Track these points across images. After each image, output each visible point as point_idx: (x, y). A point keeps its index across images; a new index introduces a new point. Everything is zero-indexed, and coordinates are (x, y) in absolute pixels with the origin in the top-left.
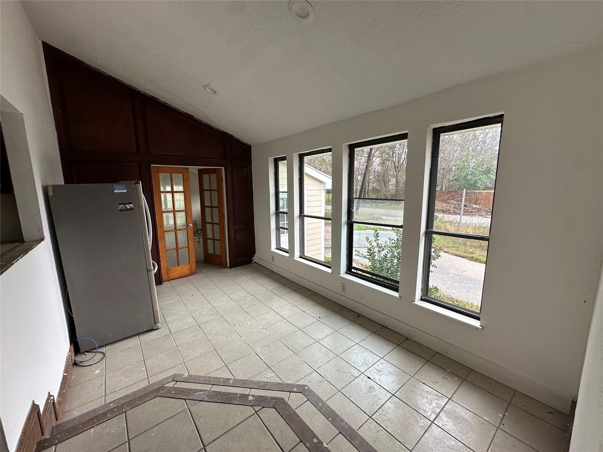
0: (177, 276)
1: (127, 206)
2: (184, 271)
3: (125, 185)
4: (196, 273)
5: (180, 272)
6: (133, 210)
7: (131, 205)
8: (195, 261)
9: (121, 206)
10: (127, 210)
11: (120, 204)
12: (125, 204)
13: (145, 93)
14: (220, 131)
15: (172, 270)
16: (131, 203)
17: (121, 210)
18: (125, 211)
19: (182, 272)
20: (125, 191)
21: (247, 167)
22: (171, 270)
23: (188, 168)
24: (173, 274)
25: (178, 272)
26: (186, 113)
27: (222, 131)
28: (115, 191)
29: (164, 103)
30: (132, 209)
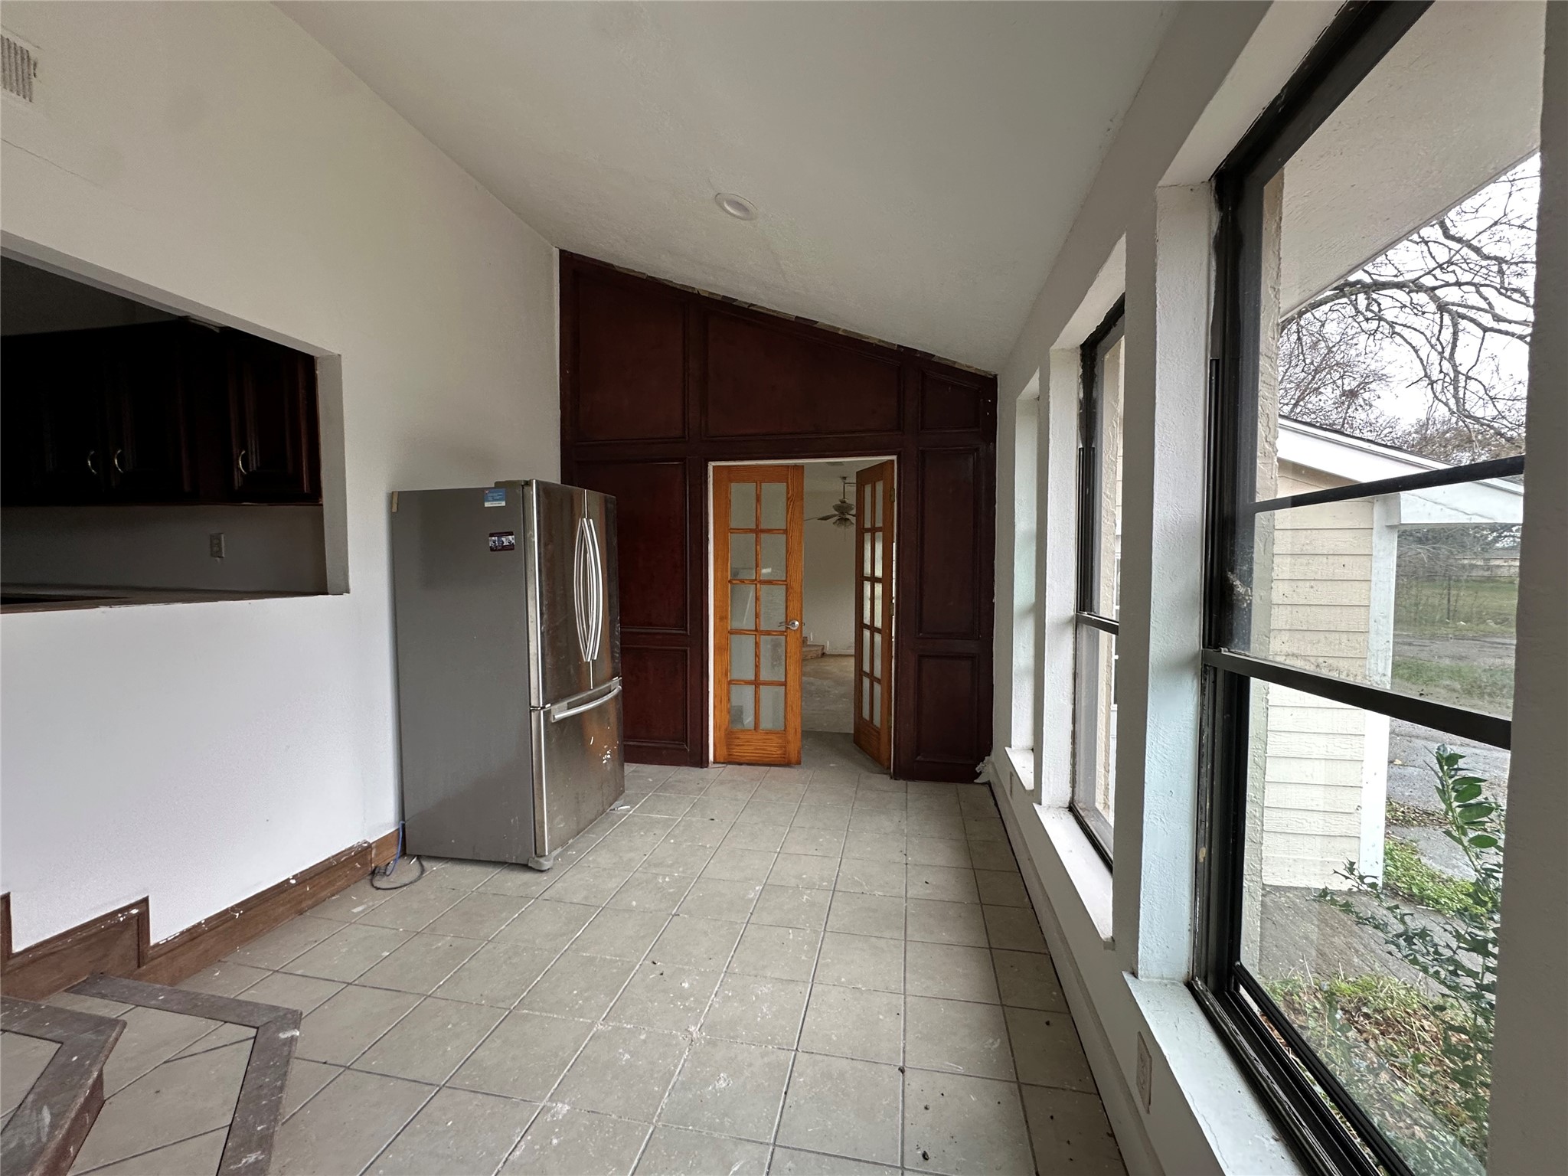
0: (748, 758)
1: (504, 539)
2: (769, 749)
3: (504, 489)
4: (799, 763)
5: (757, 749)
6: (513, 549)
7: (510, 537)
8: (799, 731)
9: (493, 538)
10: (504, 548)
11: (492, 535)
12: (500, 535)
13: (710, 293)
14: (890, 347)
15: (738, 738)
16: (511, 534)
17: (492, 549)
18: (499, 550)
19: (764, 750)
20: (503, 504)
21: (977, 450)
22: (735, 738)
23: (801, 467)
24: (739, 747)
25: (753, 748)
26: (797, 317)
27: (896, 348)
28: (487, 505)
29: (746, 306)
30: (511, 547)
